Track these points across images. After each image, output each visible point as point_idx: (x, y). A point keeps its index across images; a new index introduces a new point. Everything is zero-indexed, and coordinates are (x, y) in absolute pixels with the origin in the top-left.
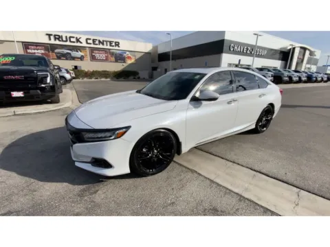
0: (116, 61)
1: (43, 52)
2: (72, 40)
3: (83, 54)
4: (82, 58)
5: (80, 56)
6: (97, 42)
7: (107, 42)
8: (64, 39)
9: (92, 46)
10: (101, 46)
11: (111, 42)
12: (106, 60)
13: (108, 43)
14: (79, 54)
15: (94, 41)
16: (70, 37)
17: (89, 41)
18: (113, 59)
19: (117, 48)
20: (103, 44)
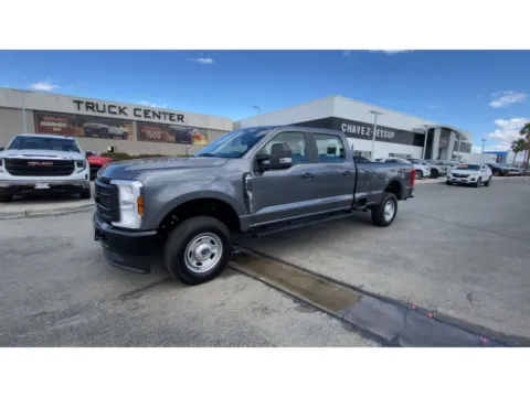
0: (178, 141)
1: (64, 125)
2: (113, 110)
3: (126, 130)
4: (124, 136)
5: (121, 133)
6: (151, 114)
7: (165, 114)
8: (101, 108)
9: (143, 119)
10: (156, 120)
11: (171, 115)
12: (162, 139)
13: (168, 117)
14: (121, 130)
15: (146, 112)
16: (110, 106)
17: (138, 113)
18: (172, 138)
19: (180, 123)
20: (159, 117)
